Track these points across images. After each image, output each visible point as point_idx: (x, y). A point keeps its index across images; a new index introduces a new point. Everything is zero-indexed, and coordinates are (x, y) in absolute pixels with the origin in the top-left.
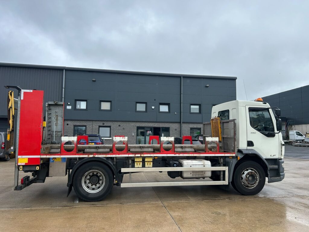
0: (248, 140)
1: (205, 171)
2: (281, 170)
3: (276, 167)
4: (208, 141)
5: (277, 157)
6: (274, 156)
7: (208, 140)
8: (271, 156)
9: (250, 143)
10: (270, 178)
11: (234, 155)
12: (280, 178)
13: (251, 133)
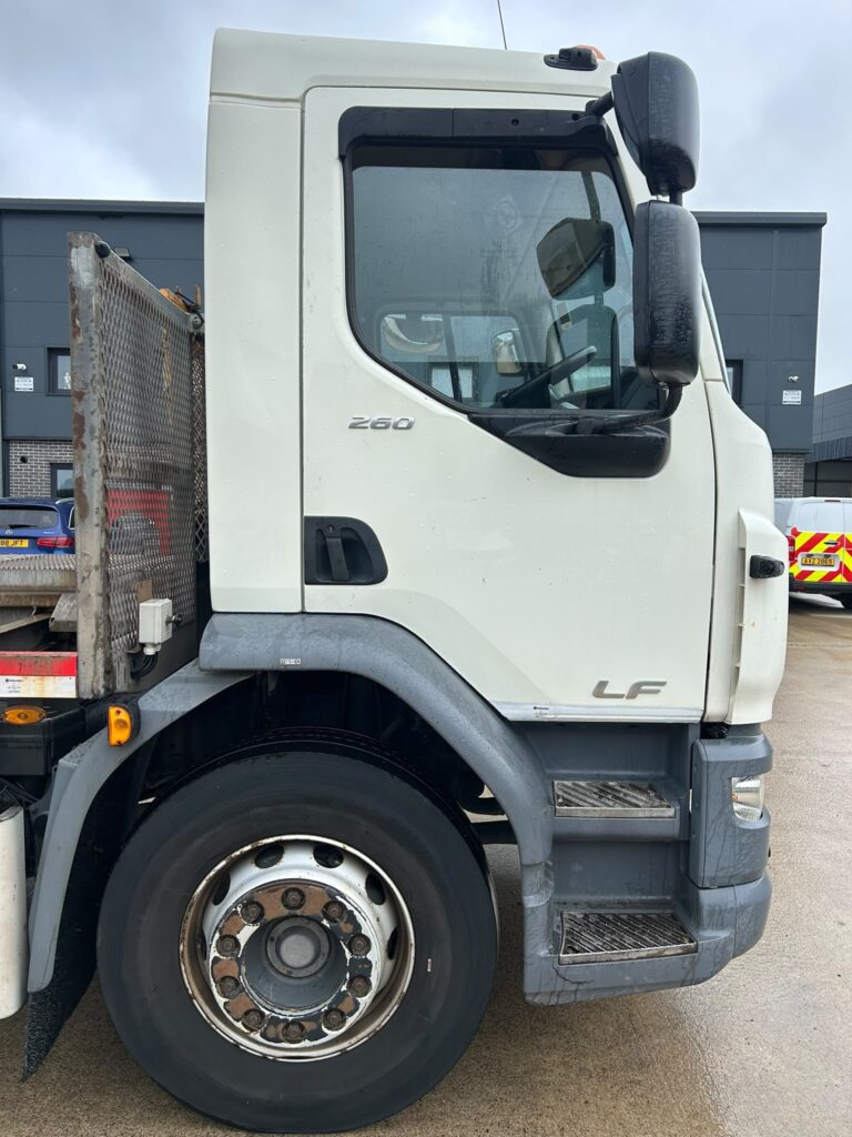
0: (305, 514)
2: (713, 856)
3: (654, 815)
5: (678, 703)
6: (642, 700)
8: (600, 690)
9: (335, 543)
10: (543, 952)
11: (62, 688)
12: (688, 951)
13: (353, 426)
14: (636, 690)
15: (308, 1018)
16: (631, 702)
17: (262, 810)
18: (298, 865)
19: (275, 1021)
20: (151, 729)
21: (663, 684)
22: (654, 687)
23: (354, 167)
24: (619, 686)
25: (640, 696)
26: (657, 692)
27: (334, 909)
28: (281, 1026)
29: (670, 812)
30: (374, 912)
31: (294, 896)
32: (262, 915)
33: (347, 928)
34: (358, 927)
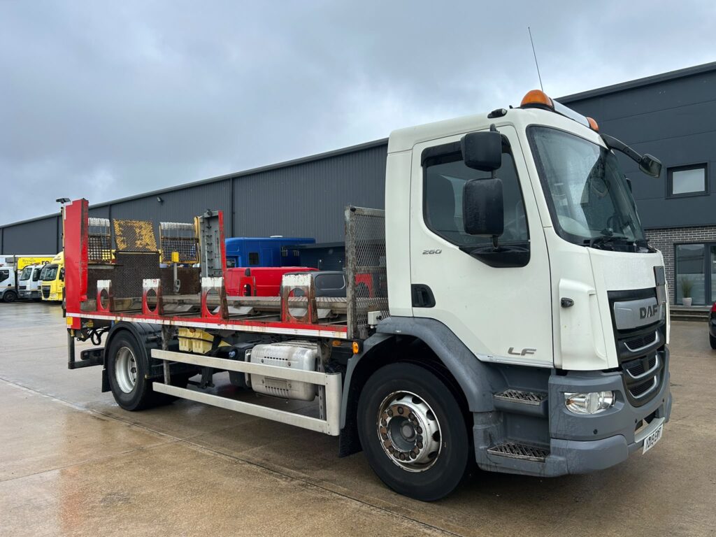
0: (413, 283)
1: (290, 381)
4: (287, 288)
5: (542, 358)
6: (527, 356)
7: (289, 285)
8: (510, 351)
9: (420, 293)
10: (482, 447)
11: (344, 336)
12: (540, 461)
13: (424, 253)
14: (524, 352)
15: (406, 453)
16: (523, 357)
17: (395, 381)
18: (407, 402)
19: (397, 451)
20: (366, 350)
21: (535, 350)
22: (532, 352)
23: (427, 167)
24: (518, 350)
25: (526, 355)
26: (533, 353)
27: (412, 417)
28: (398, 454)
29: (538, 403)
30: (428, 422)
31: (401, 410)
32: (392, 414)
33: (416, 423)
34: (418, 423)
